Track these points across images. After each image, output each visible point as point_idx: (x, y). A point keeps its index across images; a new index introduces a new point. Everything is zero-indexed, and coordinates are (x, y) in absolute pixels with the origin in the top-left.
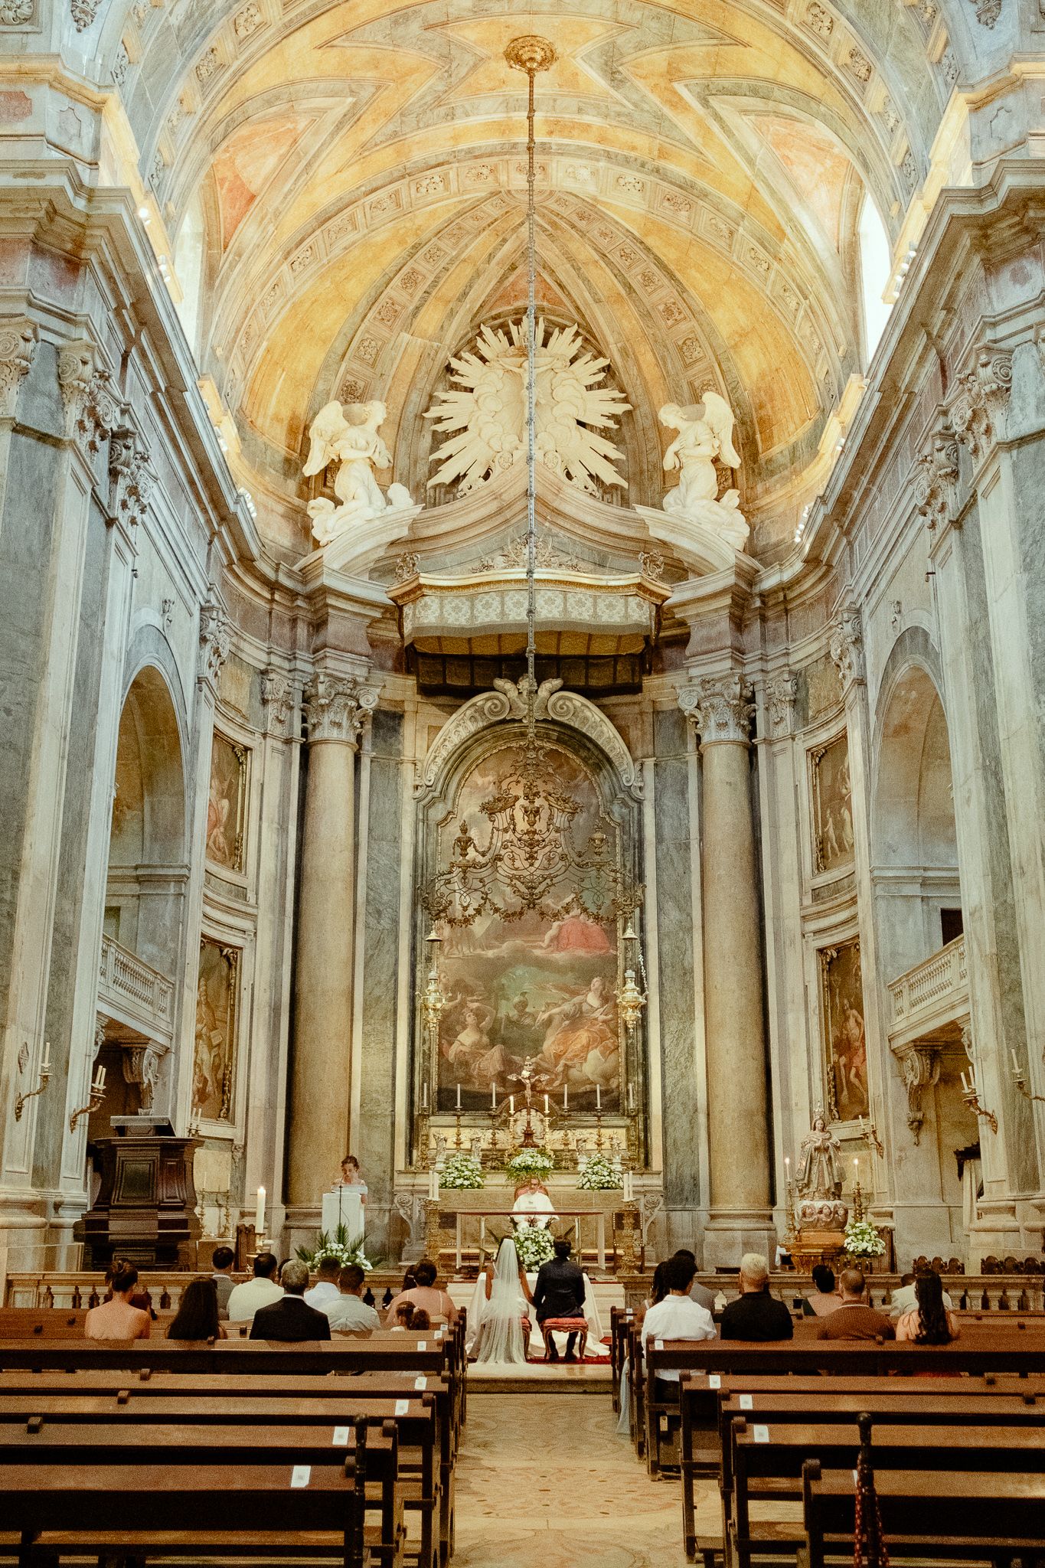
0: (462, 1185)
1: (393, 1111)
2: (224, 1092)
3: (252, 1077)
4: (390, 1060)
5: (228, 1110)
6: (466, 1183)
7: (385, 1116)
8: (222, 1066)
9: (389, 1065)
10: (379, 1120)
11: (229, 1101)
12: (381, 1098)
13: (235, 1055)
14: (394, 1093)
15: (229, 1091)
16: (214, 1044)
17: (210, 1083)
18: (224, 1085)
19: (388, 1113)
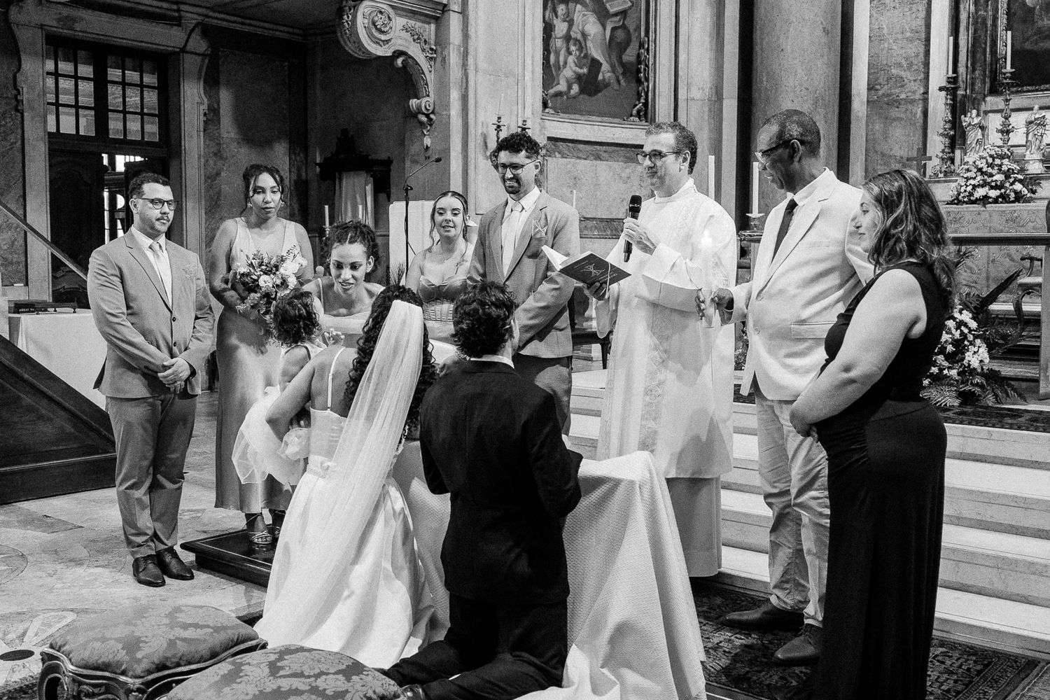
0: (986, 197)
1: (926, 93)
2: (639, 82)
3: (682, 57)
4: (922, 14)
5: (646, 104)
6: (994, 194)
7: (912, 102)
8: (634, 46)
9: (921, 22)
10: (903, 108)
11: (647, 94)
12: (906, 75)
13: (652, 26)
14: (927, 64)
15: (647, 80)
16: (612, 10)
17: (605, 67)
18: (639, 71)
19: (918, 96)
